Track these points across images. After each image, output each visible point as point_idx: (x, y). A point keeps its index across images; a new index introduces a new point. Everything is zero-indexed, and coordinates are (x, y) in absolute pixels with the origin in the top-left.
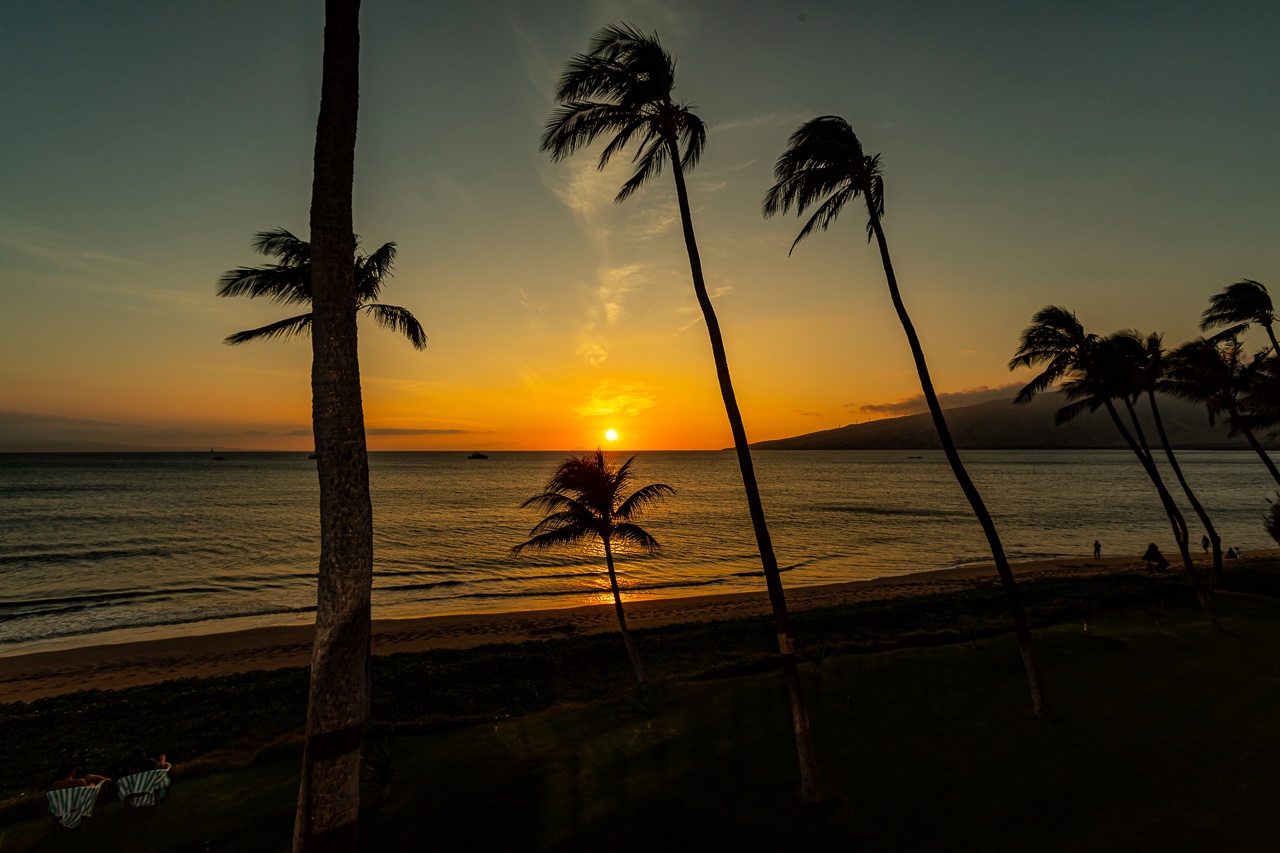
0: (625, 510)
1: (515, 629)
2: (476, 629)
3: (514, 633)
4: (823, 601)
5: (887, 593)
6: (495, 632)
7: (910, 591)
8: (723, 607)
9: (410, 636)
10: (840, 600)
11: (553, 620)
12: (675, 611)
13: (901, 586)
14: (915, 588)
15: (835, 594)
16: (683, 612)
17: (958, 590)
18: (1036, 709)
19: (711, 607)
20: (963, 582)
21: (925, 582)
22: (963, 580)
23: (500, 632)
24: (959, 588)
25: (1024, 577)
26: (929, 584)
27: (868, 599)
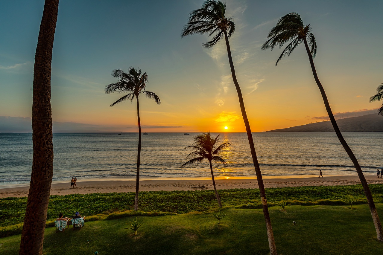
0: (216, 152)
1: (187, 186)
2: (176, 185)
3: (187, 187)
4: (291, 184)
5: (317, 183)
6: (181, 187)
7: (327, 184)
8: (255, 184)
9: (158, 186)
10: (298, 184)
11: (199, 184)
12: (238, 184)
13: (323, 181)
14: (329, 183)
15: (297, 182)
16: (240, 185)
17: (347, 185)
18: (378, 237)
19: (250, 184)
20: (351, 182)
21: (335, 181)
22: (351, 181)
23: (183, 187)
24: (349, 184)
25: (380, 182)
26: (336, 181)
27: (309, 185)
